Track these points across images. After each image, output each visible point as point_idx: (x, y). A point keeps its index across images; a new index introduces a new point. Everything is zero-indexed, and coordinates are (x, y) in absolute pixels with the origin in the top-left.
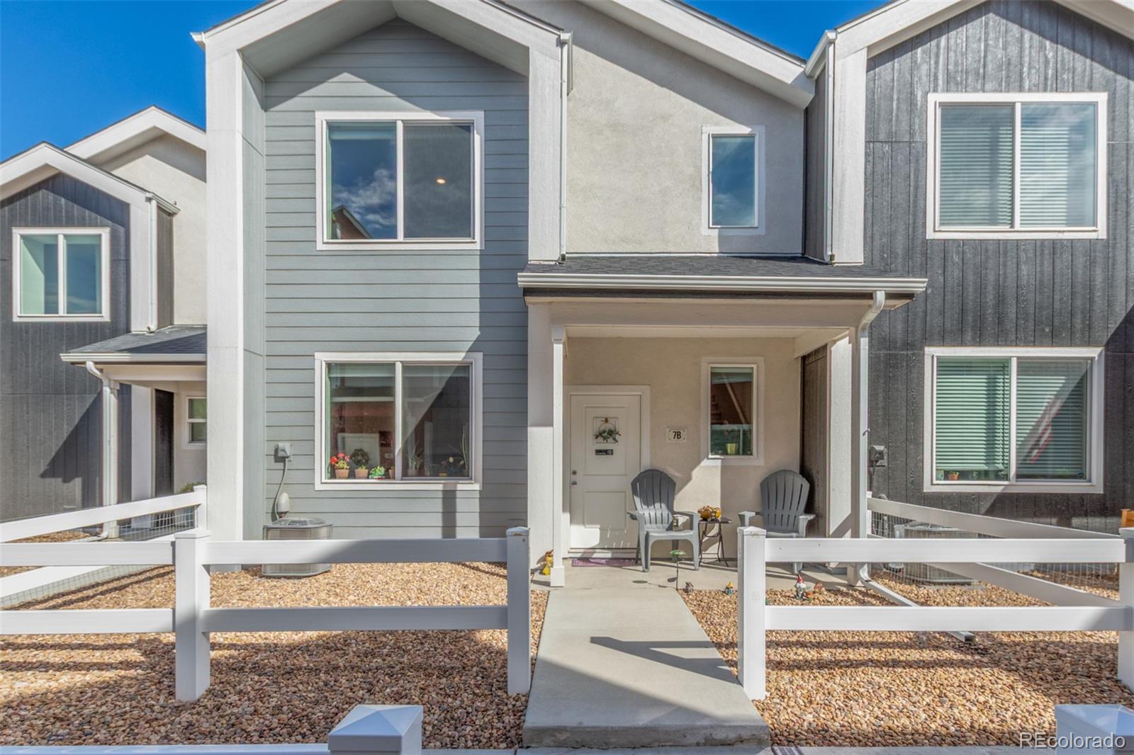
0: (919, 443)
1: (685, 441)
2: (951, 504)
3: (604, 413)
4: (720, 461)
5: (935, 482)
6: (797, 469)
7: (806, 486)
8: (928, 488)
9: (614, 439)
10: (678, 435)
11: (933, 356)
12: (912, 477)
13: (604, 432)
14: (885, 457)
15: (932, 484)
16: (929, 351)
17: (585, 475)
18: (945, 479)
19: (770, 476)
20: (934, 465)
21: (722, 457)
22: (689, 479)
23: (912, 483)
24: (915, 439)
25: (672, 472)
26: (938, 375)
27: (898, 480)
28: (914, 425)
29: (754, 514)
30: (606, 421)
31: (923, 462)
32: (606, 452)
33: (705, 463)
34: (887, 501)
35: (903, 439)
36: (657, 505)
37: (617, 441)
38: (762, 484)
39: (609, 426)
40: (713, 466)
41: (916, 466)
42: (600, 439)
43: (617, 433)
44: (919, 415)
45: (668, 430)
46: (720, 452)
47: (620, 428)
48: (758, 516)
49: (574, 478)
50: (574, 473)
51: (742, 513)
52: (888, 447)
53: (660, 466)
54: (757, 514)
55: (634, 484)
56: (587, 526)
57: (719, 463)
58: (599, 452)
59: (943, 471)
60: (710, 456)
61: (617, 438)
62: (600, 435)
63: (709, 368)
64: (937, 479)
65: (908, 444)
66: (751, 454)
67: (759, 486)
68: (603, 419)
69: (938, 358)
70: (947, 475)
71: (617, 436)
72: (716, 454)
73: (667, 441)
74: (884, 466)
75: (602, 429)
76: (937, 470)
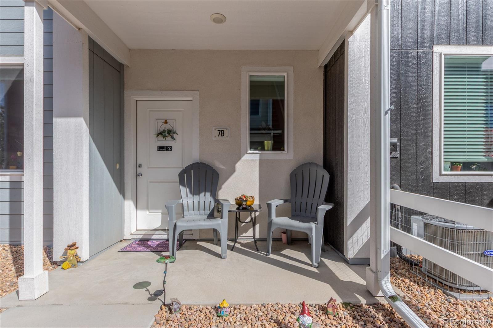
0: (429, 137)
1: (228, 138)
2: (457, 193)
3: (165, 116)
4: (258, 155)
5: (443, 172)
6: (320, 162)
7: (327, 177)
8: (436, 178)
9: (172, 138)
10: (222, 133)
11: (441, 55)
12: (422, 168)
13: (164, 131)
14: (398, 149)
15: (441, 175)
16: (438, 49)
17: (149, 168)
18: (452, 170)
19: (297, 168)
20: (443, 157)
21: (260, 152)
22: (233, 171)
23: (422, 173)
24: (424, 132)
25: (218, 165)
26: (445, 74)
27: (410, 171)
28: (424, 119)
29: (282, 202)
30: (166, 122)
31: (432, 154)
32: (168, 149)
33: (246, 157)
34: (400, 191)
35: (414, 132)
36: (202, 195)
37: (175, 140)
38: (291, 175)
39: (167, 127)
40: (252, 160)
41: (426, 157)
42: (160, 138)
43: (174, 133)
44: (428, 110)
45: (213, 129)
46: (259, 148)
47: (178, 128)
48: (287, 203)
49: (139, 170)
50: (140, 166)
51: (269, 202)
52: (400, 140)
53: (208, 160)
54: (286, 201)
55: (181, 175)
56: (151, 211)
57: (257, 157)
58: (161, 148)
59: (450, 162)
60: (249, 151)
61: (175, 137)
62: (161, 134)
63: (248, 78)
64: (445, 170)
65: (419, 137)
66: (284, 150)
67: (289, 177)
68: (164, 121)
69: (446, 55)
70: (454, 166)
71: (175, 134)
72: (256, 149)
73: (214, 139)
74: (397, 158)
75: (162, 129)
76: (445, 161)
